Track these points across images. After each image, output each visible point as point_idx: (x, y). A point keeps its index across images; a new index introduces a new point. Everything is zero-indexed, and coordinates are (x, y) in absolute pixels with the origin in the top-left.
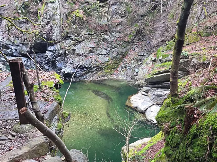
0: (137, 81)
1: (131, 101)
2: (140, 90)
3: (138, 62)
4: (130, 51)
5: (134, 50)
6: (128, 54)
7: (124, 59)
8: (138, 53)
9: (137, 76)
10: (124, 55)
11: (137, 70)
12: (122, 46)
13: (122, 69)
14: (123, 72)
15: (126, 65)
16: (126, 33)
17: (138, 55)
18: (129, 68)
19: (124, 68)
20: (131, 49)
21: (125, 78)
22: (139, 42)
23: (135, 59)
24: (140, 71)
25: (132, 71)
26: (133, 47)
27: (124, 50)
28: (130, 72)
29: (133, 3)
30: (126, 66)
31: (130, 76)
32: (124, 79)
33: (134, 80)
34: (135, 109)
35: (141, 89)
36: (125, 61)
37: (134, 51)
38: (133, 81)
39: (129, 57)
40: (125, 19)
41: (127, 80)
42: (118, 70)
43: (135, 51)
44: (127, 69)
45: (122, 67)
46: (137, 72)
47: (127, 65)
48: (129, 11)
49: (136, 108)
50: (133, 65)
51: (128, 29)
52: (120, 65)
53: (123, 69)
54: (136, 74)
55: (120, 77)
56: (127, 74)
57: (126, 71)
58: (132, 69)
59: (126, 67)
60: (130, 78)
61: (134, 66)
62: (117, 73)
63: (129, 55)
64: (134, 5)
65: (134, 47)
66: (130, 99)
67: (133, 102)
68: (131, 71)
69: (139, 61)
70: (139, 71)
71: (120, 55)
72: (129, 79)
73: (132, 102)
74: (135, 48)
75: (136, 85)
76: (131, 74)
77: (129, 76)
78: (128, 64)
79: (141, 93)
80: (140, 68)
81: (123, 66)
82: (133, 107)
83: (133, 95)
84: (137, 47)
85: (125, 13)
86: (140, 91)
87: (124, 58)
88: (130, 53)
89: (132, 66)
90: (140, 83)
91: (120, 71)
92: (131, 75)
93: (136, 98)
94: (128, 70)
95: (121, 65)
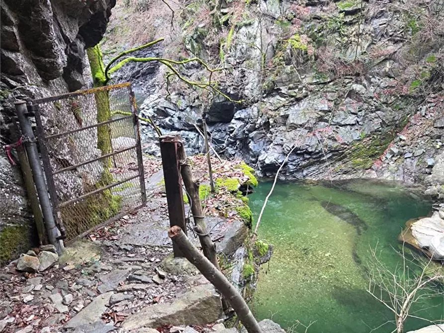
0: (431, 185)
1: (413, 231)
2: (437, 208)
3: (433, 142)
4: (413, 117)
5: (424, 114)
6: (409, 124)
7: (398, 136)
8: (434, 122)
9: (430, 174)
10: (400, 127)
11: (430, 162)
12: (395, 105)
13: (392, 157)
14: (394, 165)
15: (404, 150)
16: (404, 76)
17: (433, 125)
18: (411, 155)
19: (397, 156)
20: (416, 113)
21: (398, 179)
22: (437, 97)
23: (426, 135)
24: (438, 164)
25: (418, 163)
26: (421, 109)
27: (398, 116)
28: (412, 165)
29: (423, 9)
30: (402, 151)
31: (413, 174)
32: (398, 181)
33: (423, 184)
34: (425, 252)
35: (440, 205)
36: (401, 140)
37: (424, 116)
38: (418, 186)
39: (409, 132)
40: (403, 45)
41: (404, 182)
42: (383, 160)
43: (427, 117)
44: (406, 158)
45: (392, 153)
46: (431, 167)
47: (404, 148)
48: (412, 28)
49: (427, 248)
50: (421, 148)
51: (410, 69)
52: (387, 150)
53: (394, 159)
54: (427, 170)
55: (387, 176)
56: (404, 169)
57: (403, 162)
58: (419, 159)
59: (401, 154)
60: (411, 178)
61: (424, 152)
62: (381, 168)
63: (411, 126)
64: (427, 13)
65: (425, 107)
66: (412, 228)
67: (418, 236)
68: (416, 162)
69: (437, 140)
70: (437, 162)
71: (388, 126)
72: (410, 182)
73: (416, 235)
74: (427, 109)
75: (427, 195)
76: (414, 169)
77: (410, 176)
78: (408, 148)
79: (440, 216)
80: (438, 157)
81: (396, 151)
82: (418, 248)
83: (419, 218)
84: (432, 108)
85: (403, 33)
86: (438, 211)
87: (397, 132)
88: (413, 121)
89: (418, 152)
90: (436, 193)
91: (387, 161)
92: (415, 173)
93: (427, 225)
94: (408, 159)
95: (392, 149)
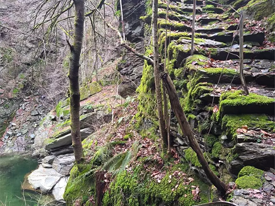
0: (35, 150)
1: (29, 181)
2: (41, 162)
3: (32, 124)
4: (18, 111)
5: (24, 109)
6: (16, 116)
7: (10, 124)
8: (31, 112)
9: (34, 143)
10: (11, 118)
11: (32, 136)
12: (5, 105)
13: (9, 137)
14: (11, 142)
15: (16, 132)
16: (7, 87)
17: (31, 115)
18: (20, 134)
19: (12, 136)
20: (19, 109)
21: (15, 151)
22: (29, 98)
23: (28, 121)
24: (37, 137)
25: (26, 138)
26: (22, 106)
27: (8, 112)
28: (22, 140)
29: (12, 48)
30: (15, 133)
31: (24, 146)
32: (15, 152)
33: (30, 150)
34: (38, 191)
35: (42, 160)
36: (13, 126)
37: (24, 110)
38: (28, 152)
39: (17, 120)
40: (4, 68)
41: (19, 152)
42: (3, 141)
43: (26, 110)
44: (18, 137)
45: (8, 135)
46: (33, 139)
47: (16, 130)
48: (8, 59)
49: (39, 188)
50: (25, 129)
51: (11, 82)
52: (5, 133)
53: (10, 138)
54: (32, 141)
55: (7, 150)
56: (17, 144)
57: (16, 139)
58: (26, 136)
59: (14, 135)
60: (23, 148)
61: (28, 131)
62: (2, 146)
63: (17, 117)
64: (15, 51)
65: (24, 104)
66: (28, 179)
67: (33, 183)
68: (24, 138)
69: (34, 123)
70: (36, 135)
71: (3, 118)
72: (22, 150)
73: (32, 182)
74: (25, 106)
75: (34, 156)
76: (24, 142)
77: (22, 147)
78: (18, 130)
79: (43, 166)
80: (36, 132)
81: (10, 133)
82: (34, 190)
83: (32, 171)
84: (28, 105)
85: (2, 61)
86: (41, 164)
87: (10, 121)
88: (18, 113)
89: (24, 132)
90: (39, 153)
91: (6, 141)
92: (25, 144)
93: (37, 174)
94: (19, 137)
95: (8, 132)
